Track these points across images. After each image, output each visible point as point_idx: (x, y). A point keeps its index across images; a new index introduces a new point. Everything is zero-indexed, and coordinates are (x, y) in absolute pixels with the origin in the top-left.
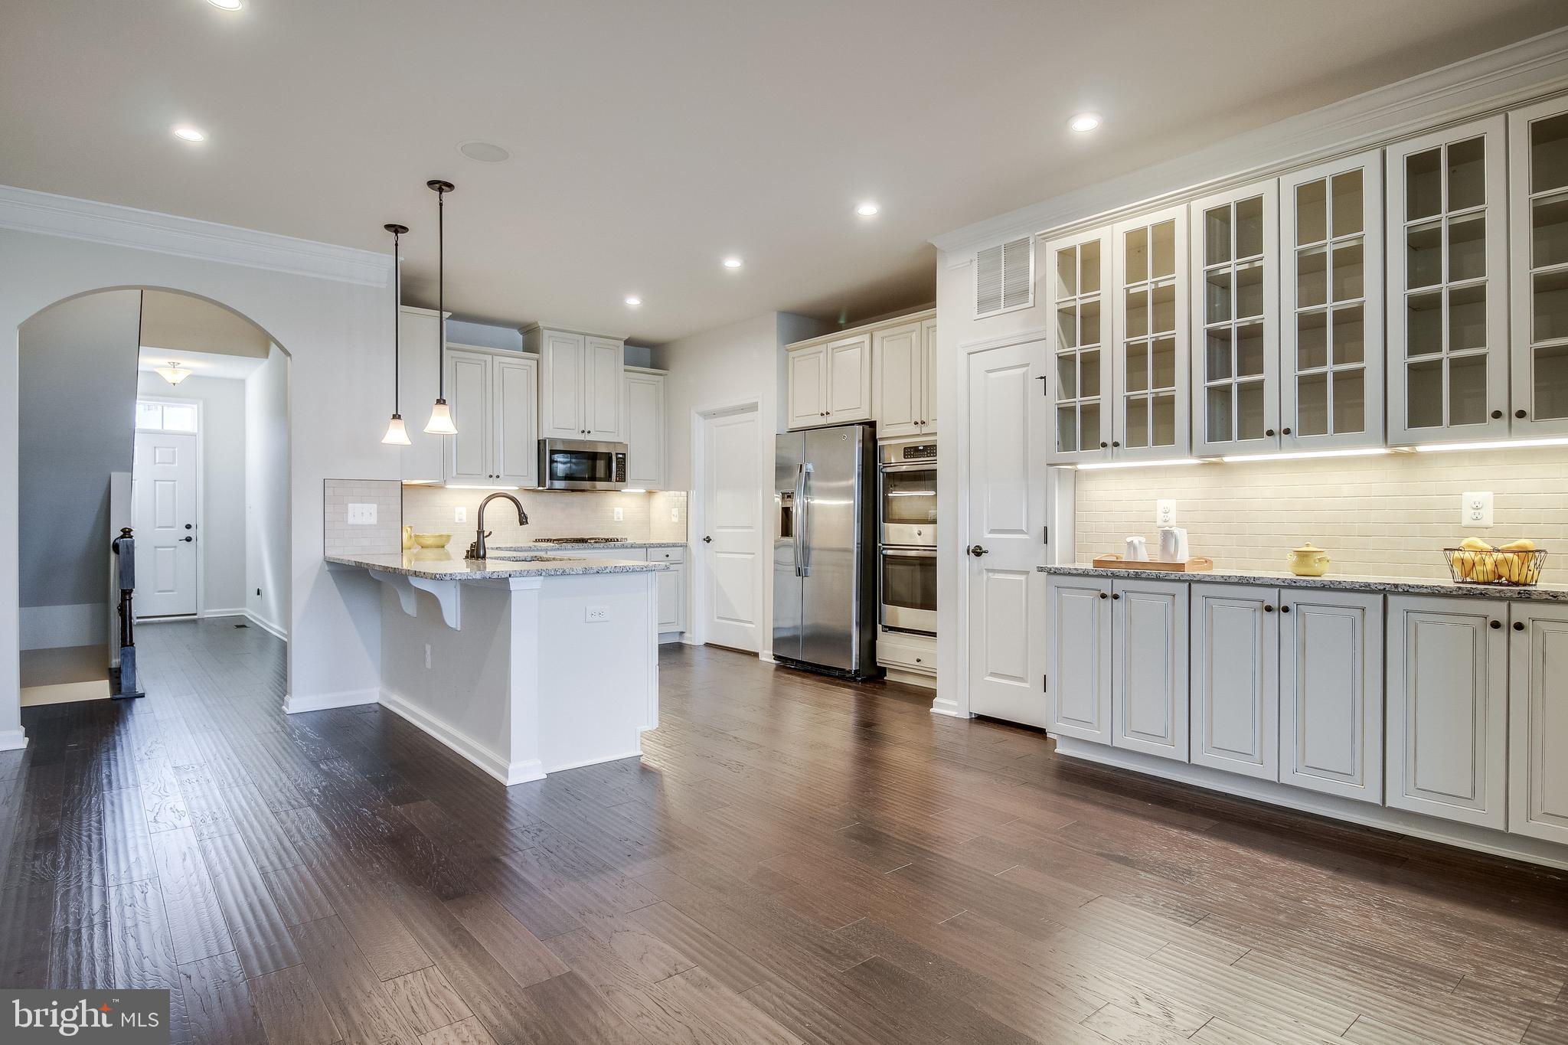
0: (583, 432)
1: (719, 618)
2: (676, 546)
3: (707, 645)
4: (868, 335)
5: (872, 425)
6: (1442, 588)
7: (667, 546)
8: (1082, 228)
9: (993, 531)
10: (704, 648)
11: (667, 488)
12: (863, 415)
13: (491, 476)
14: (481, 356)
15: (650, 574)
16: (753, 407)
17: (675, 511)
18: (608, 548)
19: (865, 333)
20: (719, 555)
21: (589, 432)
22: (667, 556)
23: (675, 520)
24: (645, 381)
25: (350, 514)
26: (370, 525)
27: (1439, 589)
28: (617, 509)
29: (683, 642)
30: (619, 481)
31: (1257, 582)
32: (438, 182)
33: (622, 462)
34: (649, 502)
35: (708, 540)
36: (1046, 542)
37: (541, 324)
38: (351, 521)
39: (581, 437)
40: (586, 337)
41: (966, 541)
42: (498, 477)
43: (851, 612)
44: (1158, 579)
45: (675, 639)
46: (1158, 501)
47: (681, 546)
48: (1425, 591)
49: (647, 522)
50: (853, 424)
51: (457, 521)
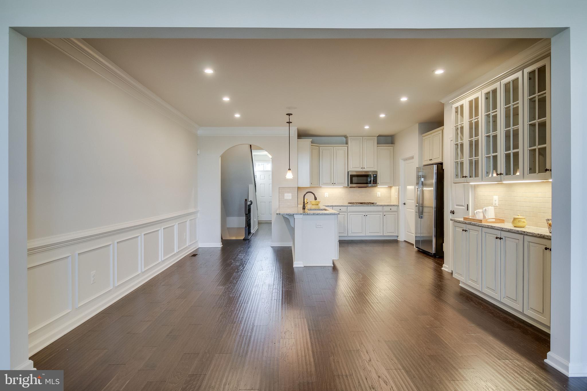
0: (362, 168)
1: (408, 232)
2: (394, 206)
3: (405, 241)
4: (441, 131)
5: (441, 164)
6: (534, 233)
7: (391, 206)
8: (459, 100)
9: (457, 205)
10: (404, 242)
11: (394, 185)
12: (439, 161)
13: (333, 184)
14: (330, 147)
15: (335, 215)
16: (412, 158)
17: (396, 193)
18: (368, 206)
19: (440, 130)
20: (408, 210)
21: (364, 168)
22: (391, 209)
23: (396, 197)
24: (385, 150)
25: (285, 197)
26: (290, 199)
27: (534, 234)
28: (378, 193)
29: (398, 239)
30: (374, 184)
31: (495, 228)
32: (288, 114)
33: (375, 178)
34: (391, 190)
35: (405, 204)
36: (468, 210)
37: (348, 135)
38: (285, 198)
39: (361, 170)
40: (364, 137)
41: (451, 209)
42: (335, 184)
43: (433, 233)
44: (474, 225)
45: (396, 238)
46: (494, 196)
47: (396, 206)
48: (531, 234)
49: (390, 197)
50: (433, 164)
51: (325, 197)
